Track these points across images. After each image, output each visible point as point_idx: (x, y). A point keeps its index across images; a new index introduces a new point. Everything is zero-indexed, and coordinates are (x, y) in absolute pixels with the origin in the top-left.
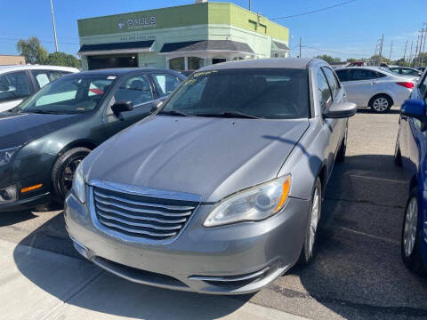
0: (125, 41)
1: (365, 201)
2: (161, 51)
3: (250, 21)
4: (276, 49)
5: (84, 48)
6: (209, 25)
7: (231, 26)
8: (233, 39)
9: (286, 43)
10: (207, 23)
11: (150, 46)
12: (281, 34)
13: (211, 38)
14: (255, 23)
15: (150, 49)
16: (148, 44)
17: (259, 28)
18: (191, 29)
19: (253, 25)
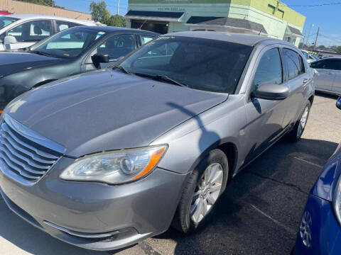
0: (162, 11)
1: (292, 185)
2: (188, 22)
3: (269, 5)
4: (290, 33)
5: (131, 13)
6: (232, 5)
7: (251, 8)
8: (250, 19)
9: (301, 29)
10: (230, 3)
11: (179, 17)
12: (297, 20)
13: (230, 16)
14: (274, 8)
15: (179, 20)
16: (178, 15)
17: (277, 12)
18: (215, 7)
19: (272, 10)
